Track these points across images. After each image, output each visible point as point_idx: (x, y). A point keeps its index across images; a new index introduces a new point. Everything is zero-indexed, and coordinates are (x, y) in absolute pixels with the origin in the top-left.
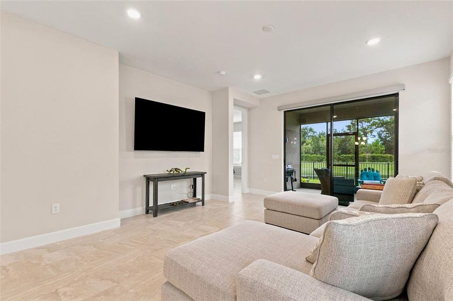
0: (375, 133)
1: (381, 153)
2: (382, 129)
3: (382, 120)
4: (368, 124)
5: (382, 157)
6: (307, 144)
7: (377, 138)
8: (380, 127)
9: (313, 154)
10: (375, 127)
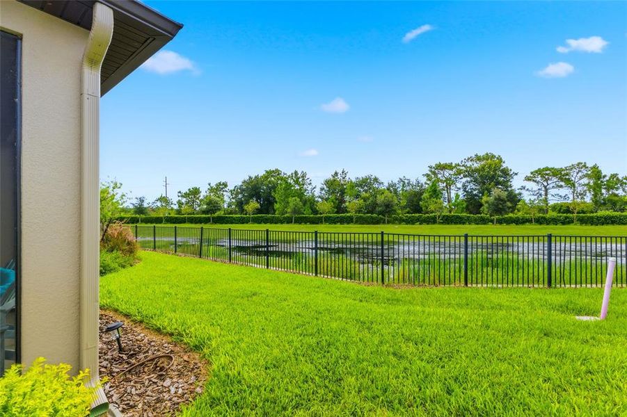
0: (460, 185)
3: (470, 167)
4: (451, 172)
7: (461, 190)
8: (466, 176)
9: (365, 213)
10: (459, 177)
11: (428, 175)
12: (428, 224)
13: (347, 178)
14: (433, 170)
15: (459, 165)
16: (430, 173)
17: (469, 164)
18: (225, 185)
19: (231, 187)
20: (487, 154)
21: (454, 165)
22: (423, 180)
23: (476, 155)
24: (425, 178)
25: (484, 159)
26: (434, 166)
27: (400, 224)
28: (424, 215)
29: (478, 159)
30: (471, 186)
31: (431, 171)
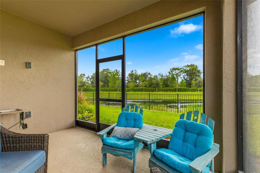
0: (182, 76)
1: (184, 87)
2: (185, 74)
3: (186, 69)
4: (179, 71)
5: (184, 89)
6: (146, 82)
7: (183, 78)
8: (184, 73)
9: (148, 87)
10: (181, 73)
11: (169, 72)
12: (173, 92)
13: (137, 73)
14: (171, 70)
15: (181, 68)
16: (170, 71)
17: (185, 68)
18: (84, 75)
19: (86, 76)
20: (191, 64)
21: (179, 68)
22: (168, 74)
23: (188, 65)
24: (168, 73)
25: (190, 66)
26: (172, 69)
27: (162, 92)
28: (171, 88)
29: (188, 66)
30: (186, 77)
31: (171, 71)
